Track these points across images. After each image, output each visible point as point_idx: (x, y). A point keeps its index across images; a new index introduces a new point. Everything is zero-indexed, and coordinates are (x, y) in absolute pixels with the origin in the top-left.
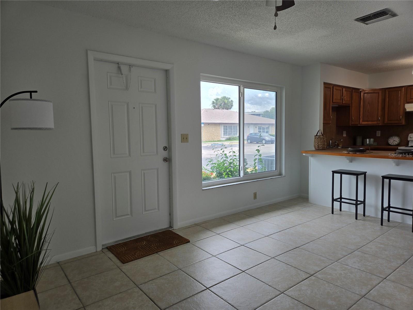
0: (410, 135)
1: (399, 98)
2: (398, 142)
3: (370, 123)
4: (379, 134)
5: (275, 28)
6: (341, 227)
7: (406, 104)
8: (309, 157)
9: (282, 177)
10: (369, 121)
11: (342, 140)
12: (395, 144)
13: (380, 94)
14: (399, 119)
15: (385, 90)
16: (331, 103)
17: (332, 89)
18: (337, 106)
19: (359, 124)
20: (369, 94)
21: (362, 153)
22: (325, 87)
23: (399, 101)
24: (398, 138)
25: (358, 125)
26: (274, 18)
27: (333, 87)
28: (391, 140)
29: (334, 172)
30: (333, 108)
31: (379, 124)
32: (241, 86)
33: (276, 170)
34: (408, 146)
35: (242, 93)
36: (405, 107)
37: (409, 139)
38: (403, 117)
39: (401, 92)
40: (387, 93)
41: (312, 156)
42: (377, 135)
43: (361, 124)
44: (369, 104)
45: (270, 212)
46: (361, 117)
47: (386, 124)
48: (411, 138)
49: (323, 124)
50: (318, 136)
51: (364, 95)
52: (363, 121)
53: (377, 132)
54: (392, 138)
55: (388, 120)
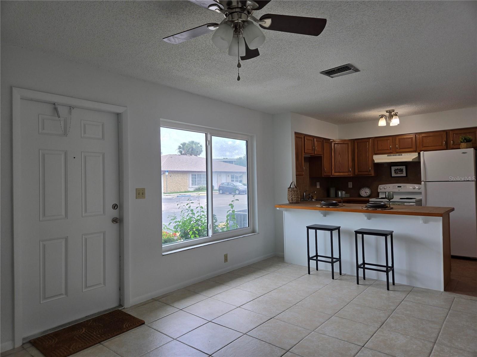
0: (380, 186)
1: (368, 149)
2: (369, 193)
3: (341, 174)
4: (350, 185)
5: (239, 79)
6: (318, 289)
7: (374, 156)
8: (283, 212)
9: (255, 234)
10: (341, 172)
11: (315, 192)
12: (366, 196)
13: (350, 145)
14: (368, 171)
15: (354, 141)
16: (303, 153)
17: (303, 139)
18: (310, 156)
19: (332, 175)
20: (339, 145)
21: (335, 207)
22: (296, 137)
23: (368, 153)
24: (368, 189)
25: (330, 176)
26: (238, 69)
27: (304, 137)
28: (362, 191)
29: (308, 228)
30: (305, 158)
31: (351, 175)
32: (208, 133)
33: (249, 227)
34: (379, 197)
35: (209, 141)
36: (374, 158)
37: (379, 191)
38: (372, 168)
39: (368, 143)
40: (356, 144)
41: (286, 211)
42: (349, 187)
43: (333, 175)
44: (339, 155)
45: (243, 276)
46: (333, 168)
47: (356, 175)
48: (380, 189)
49: (296, 175)
50: (291, 188)
51: (334, 145)
52: (335, 172)
53: (349, 183)
54: (363, 189)
55: (358, 172)
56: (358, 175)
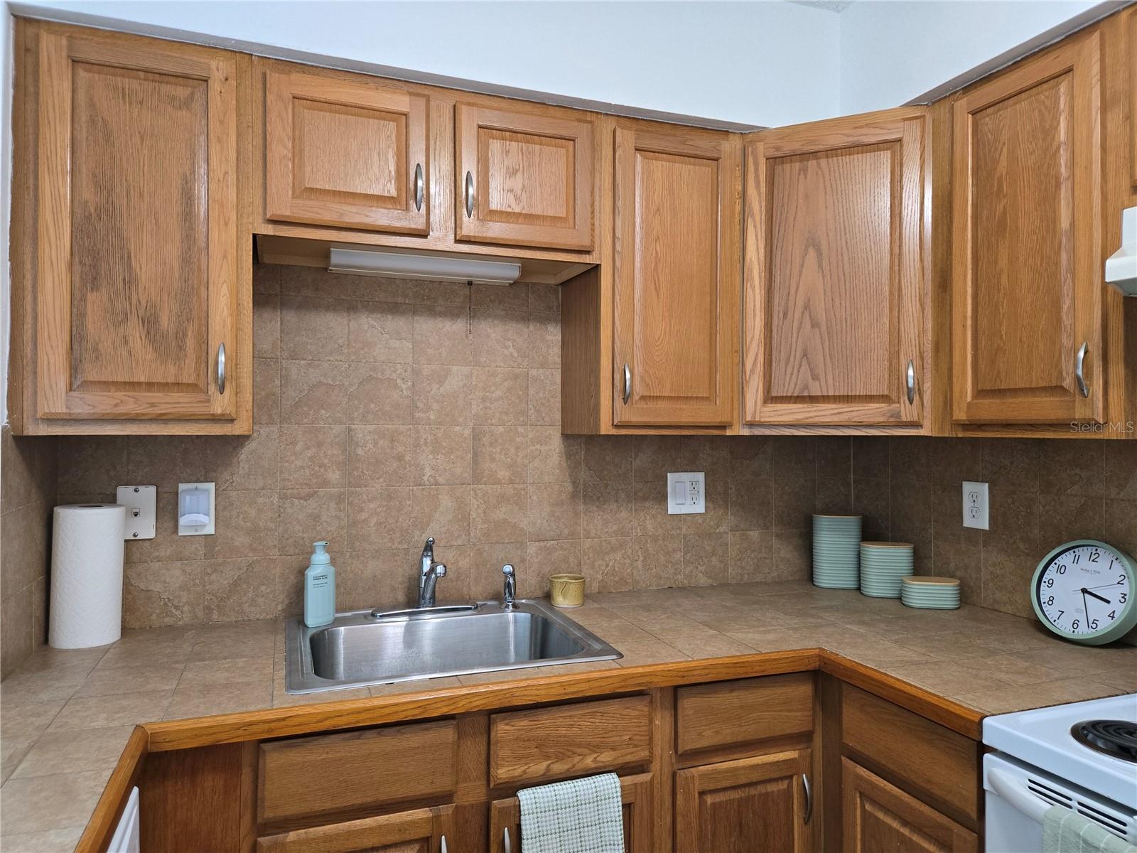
2: (1121, 610)
3: (826, 412)
4: (975, 506)
7: (1127, 211)
10: (825, 399)
12: (1084, 632)
13: (909, 150)
14: (1068, 383)
19: (742, 424)
20: (812, 164)
24: (1120, 569)
25: (723, 427)
36: (1121, 239)
38: (1103, 352)
40: (966, 128)
42: (968, 522)
43: (751, 425)
46: (748, 364)
47: (966, 426)
51: (771, 175)
52: (770, 398)
53: (968, 487)
54: (1066, 560)
55: (980, 393)
56: (980, 426)
